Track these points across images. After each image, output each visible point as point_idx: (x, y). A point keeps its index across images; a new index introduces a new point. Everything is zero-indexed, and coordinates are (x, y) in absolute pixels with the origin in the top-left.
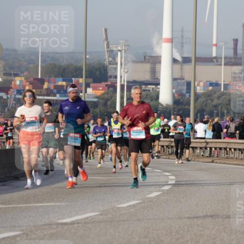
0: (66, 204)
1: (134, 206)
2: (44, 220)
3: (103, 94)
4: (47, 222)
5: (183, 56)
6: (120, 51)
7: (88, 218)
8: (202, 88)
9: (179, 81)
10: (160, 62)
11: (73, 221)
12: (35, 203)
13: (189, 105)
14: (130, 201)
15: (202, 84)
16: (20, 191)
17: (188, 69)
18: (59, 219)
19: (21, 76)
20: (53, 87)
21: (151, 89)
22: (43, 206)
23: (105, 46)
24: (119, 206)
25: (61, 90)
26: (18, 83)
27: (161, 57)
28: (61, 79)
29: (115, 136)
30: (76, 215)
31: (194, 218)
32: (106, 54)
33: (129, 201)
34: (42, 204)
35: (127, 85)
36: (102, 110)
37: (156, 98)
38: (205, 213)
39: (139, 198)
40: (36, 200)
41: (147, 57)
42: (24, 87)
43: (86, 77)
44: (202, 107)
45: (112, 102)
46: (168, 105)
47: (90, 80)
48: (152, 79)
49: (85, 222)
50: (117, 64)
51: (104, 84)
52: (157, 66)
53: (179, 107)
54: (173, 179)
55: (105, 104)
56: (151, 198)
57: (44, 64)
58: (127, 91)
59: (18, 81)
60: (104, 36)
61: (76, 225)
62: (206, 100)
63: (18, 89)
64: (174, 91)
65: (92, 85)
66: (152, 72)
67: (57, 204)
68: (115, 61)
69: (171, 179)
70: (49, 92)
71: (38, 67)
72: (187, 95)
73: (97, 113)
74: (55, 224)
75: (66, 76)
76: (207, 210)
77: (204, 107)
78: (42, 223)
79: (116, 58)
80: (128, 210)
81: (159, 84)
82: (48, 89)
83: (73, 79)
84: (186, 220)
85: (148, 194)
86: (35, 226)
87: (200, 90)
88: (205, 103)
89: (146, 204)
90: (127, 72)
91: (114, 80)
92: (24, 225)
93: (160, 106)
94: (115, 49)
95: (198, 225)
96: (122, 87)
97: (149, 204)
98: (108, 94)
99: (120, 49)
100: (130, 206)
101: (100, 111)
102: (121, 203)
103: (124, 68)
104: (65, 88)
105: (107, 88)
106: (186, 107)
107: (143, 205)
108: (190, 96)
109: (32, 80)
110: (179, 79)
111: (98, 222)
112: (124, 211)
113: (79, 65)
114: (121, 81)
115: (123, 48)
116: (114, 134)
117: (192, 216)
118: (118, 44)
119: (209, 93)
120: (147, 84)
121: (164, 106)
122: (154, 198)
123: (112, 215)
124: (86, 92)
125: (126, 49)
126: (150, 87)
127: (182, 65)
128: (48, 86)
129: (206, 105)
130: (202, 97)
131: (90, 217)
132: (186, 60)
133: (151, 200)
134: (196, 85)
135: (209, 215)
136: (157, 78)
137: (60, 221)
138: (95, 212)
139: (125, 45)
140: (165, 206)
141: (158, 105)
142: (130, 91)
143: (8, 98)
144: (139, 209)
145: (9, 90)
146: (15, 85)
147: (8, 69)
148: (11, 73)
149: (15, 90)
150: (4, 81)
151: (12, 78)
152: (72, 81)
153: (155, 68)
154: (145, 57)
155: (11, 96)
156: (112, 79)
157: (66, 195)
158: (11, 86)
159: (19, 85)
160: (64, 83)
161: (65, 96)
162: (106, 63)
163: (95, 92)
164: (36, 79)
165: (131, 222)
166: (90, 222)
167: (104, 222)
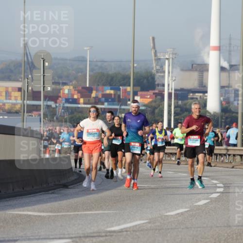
0: (115, 212)
1: (182, 214)
2: (92, 228)
3: (151, 102)
4: (96, 230)
5: (230, 64)
6: (167, 59)
7: (136, 226)
10: (207, 70)
11: (122, 229)
12: (83, 211)
14: (179, 209)
16: (69, 199)
18: (107, 227)
19: (69, 85)
20: (101, 95)
21: (198, 97)
22: (91, 214)
23: (153, 55)
24: (166, 214)
25: (107, 98)
26: (66, 92)
27: (208, 65)
28: (109, 88)
30: (125, 222)
32: (154, 62)
33: (177, 209)
35: (174, 93)
36: (149, 118)
37: (203, 105)
40: (85, 208)
41: (194, 65)
42: (73, 95)
43: (134, 86)
45: (159, 110)
46: (215, 113)
47: (138, 88)
48: (199, 86)
49: (134, 230)
50: (164, 72)
51: (151, 92)
52: (205, 74)
53: (227, 115)
54: (221, 187)
55: (153, 112)
56: (199, 206)
57: (92, 73)
58: (175, 99)
59: (66, 90)
60: (152, 45)
61: (125, 233)
63: (67, 97)
64: (222, 99)
65: (139, 93)
66: (199, 80)
67: (106, 212)
68: (163, 69)
69: (219, 187)
70: (98, 101)
71: (86, 76)
74: (104, 232)
75: (114, 84)
78: (91, 231)
79: (164, 67)
80: (176, 218)
81: (206, 92)
82: (96, 98)
83: (121, 87)
85: (197, 202)
89: (194, 212)
90: (175, 80)
91: (162, 88)
92: (73, 233)
93: (208, 114)
94: (162, 57)
96: (170, 95)
97: (197, 212)
99: (168, 57)
100: (178, 214)
102: (169, 211)
103: (172, 77)
104: (113, 96)
105: (154, 96)
106: (234, 115)
107: (191, 213)
109: (80, 88)
111: (146, 230)
112: (172, 219)
113: (127, 74)
114: (169, 89)
115: (171, 56)
118: (166, 53)
120: (194, 92)
121: (212, 114)
122: (202, 205)
123: (161, 223)
125: (174, 57)
126: (198, 95)
127: (229, 73)
128: (96, 94)
131: (139, 225)
133: (199, 208)
136: (205, 86)
137: (109, 229)
138: (143, 220)
139: (172, 54)
140: (214, 214)
141: (206, 113)
142: (177, 100)
143: (56, 107)
144: (187, 217)
145: (58, 99)
146: (64, 93)
147: (57, 78)
148: (60, 81)
149: (64, 99)
150: (53, 89)
151: (61, 87)
152: (119, 90)
153: (203, 76)
154: (192, 65)
155: (60, 104)
156: (160, 88)
157: (115, 203)
158: (59, 95)
159: (68, 94)
160: (112, 92)
161: (113, 105)
162: (153, 71)
163: (143, 100)
164: (84, 88)
165: (180, 230)
166: (138, 230)
167: (152, 230)
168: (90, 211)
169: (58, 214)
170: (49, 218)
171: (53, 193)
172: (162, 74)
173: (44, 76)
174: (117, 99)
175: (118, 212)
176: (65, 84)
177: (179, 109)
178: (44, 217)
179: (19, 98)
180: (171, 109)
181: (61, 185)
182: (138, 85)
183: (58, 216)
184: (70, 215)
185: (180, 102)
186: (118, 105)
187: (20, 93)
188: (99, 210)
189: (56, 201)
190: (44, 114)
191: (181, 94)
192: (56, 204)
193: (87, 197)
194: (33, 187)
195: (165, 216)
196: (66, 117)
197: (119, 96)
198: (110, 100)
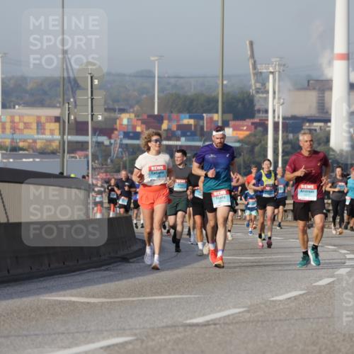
0: (197, 296)
1: (296, 298)
2: (165, 320)
3: (248, 136)
4: (170, 323)
6: (272, 73)
7: (229, 316)
10: (331, 89)
11: (208, 321)
12: (152, 296)
14: (290, 291)
16: (131, 277)
18: (187, 318)
19: (129, 113)
20: (176, 127)
21: (318, 128)
22: (164, 299)
23: (251, 67)
24: (272, 299)
25: (185, 130)
26: (125, 122)
27: (332, 81)
28: (187, 115)
30: (212, 312)
32: (252, 77)
33: (288, 291)
34: (162, 297)
35: (283, 123)
36: (246, 159)
37: (325, 140)
39: (303, 287)
40: (154, 291)
41: (311, 82)
42: (134, 127)
43: (224, 112)
45: (261, 147)
47: (229, 116)
48: (319, 113)
49: (226, 322)
50: (267, 92)
51: (249, 122)
52: (327, 94)
54: (352, 260)
55: (252, 151)
56: (320, 286)
57: (162, 95)
58: (283, 132)
59: (125, 119)
60: (249, 53)
61: (213, 326)
63: (126, 131)
65: (231, 123)
66: (319, 103)
67: (184, 296)
68: (265, 87)
69: (349, 259)
70: (171, 135)
71: (154, 99)
73: (240, 165)
74: (182, 326)
75: (194, 110)
78: (164, 324)
79: (267, 84)
80: (288, 304)
81: (329, 121)
82: (168, 130)
83: (204, 115)
85: (317, 281)
86: (153, 329)
89: (314, 296)
90: (283, 104)
91: (264, 115)
92: (138, 326)
93: (332, 153)
94: (265, 71)
96: (276, 125)
97: (318, 295)
98: (255, 136)
99: (272, 71)
100: (290, 298)
101: (244, 161)
102: (277, 295)
103: (279, 98)
104: (193, 128)
105: (253, 127)
107: (308, 297)
109: (145, 117)
111: (244, 322)
112: (281, 307)
113: (213, 94)
114: (274, 117)
115: (277, 69)
120: (312, 120)
122: (324, 286)
123: (264, 312)
125: (281, 71)
126: (317, 125)
128: (168, 125)
131: (233, 315)
133: (320, 290)
136: (327, 112)
137: (189, 321)
138: (239, 308)
139: (279, 65)
141: (329, 151)
142: (287, 132)
143: (111, 144)
144: (303, 303)
145: (112, 133)
146: (121, 125)
147: (111, 103)
148: (115, 107)
149: (122, 133)
150: (106, 119)
151: (117, 115)
152: (202, 118)
153: (324, 97)
154: (309, 81)
155: (115, 141)
156: (262, 115)
157: (197, 283)
158: (115, 127)
159: (127, 125)
160: (192, 122)
161: (193, 140)
162: (251, 91)
163: (237, 134)
164: (152, 116)
165: (292, 321)
166: (232, 323)
167: (252, 322)
168: (162, 294)
169: (116, 300)
170: (102, 306)
171: (107, 270)
173: (92, 99)
174: (198, 133)
175: (202, 296)
176: (122, 111)
177: (289, 146)
178: (95, 305)
179: (57, 132)
180: (278, 146)
181: (118, 257)
182: (230, 112)
183: (114, 302)
184: (133, 301)
185: (291, 136)
186: (201, 141)
187: (57, 124)
188: (174, 294)
189: (111, 281)
190: (93, 155)
191: (293, 124)
192: (112, 286)
193: (157, 274)
194: (78, 261)
195: (271, 301)
196: (124, 159)
197: (202, 128)
198: (189, 134)
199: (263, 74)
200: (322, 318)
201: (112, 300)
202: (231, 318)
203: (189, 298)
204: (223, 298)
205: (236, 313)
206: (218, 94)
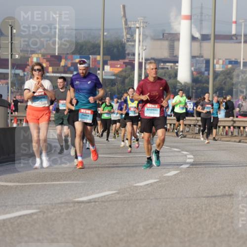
1: (151, 184)
2: (60, 199)
3: (121, 72)
4: (64, 200)
5: (202, 33)
6: (138, 28)
7: (105, 196)
8: (221, 66)
9: (197, 59)
10: (178, 40)
11: (90, 200)
12: (51, 181)
13: (208, 83)
14: (148, 180)
15: (221, 62)
17: (207, 46)
18: (75, 197)
19: (38, 54)
20: (70, 63)
21: (169, 67)
22: (60, 184)
23: (123, 23)
26: (35, 60)
27: (179, 34)
28: (79, 56)
29: (131, 114)
30: (93, 193)
31: (212, 197)
32: (124, 30)
33: (146, 180)
34: (58, 183)
37: (174, 76)
38: (223, 192)
39: (156, 177)
40: (53, 178)
41: (165, 34)
43: (104, 54)
44: (221, 85)
45: (130, 80)
46: (185, 83)
47: (108, 57)
48: (170, 56)
49: (102, 200)
50: (135, 41)
51: (121, 62)
52: (176, 43)
53: (198, 85)
54: (191, 158)
55: (123, 82)
56: (169, 177)
59: (35, 58)
60: (122, 13)
61: (93, 203)
62: (226, 78)
64: (193, 69)
65: (109, 62)
66: (170, 49)
67: (75, 182)
68: (133, 38)
69: (189, 158)
70: (66, 70)
72: (206, 73)
73: (115, 92)
74: (72, 203)
75: (83, 53)
76: (226, 189)
77: (224, 86)
78: (59, 201)
79: (134, 36)
80: (146, 188)
81: (177, 62)
82: (65, 66)
83: (91, 56)
84: (204, 199)
85: (166, 173)
86: (52, 205)
87: (219, 68)
88: (224, 81)
89: (164, 183)
90: (145, 49)
91: (132, 57)
92: (41, 203)
93: (179, 85)
94: (133, 26)
95: (216, 204)
96: (140, 64)
99: (138, 26)
100: (147, 185)
101: (118, 89)
102: (138, 182)
103: (142, 45)
105: (124, 65)
106: (205, 85)
107: (160, 184)
108: (209, 74)
109: (49, 57)
110: (197, 57)
111: (115, 201)
112: (141, 190)
113: (97, 42)
114: (139, 59)
115: (142, 25)
116: (130, 112)
117: (210, 195)
118: (136, 21)
119: (228, 71)
120: (165, 62)
121: (183, 84)
123: (130, 194)
124: (103, 69)
125: (145, 26)
126: (169, 65)
127: (200, 43)
128: (65, 63)
129: (225, 83)
130: (222, 75)
131: (107, 195)
132: (205, 38)
133: (168, 179)
134: (215, 63)
135: (227, 194)
136: (176, 56)
137: (77, 200)
138: (112, 190)
139: (143, 22)
140: (183, 185)
141: (176, 83)
143: (25, 75)
144: (157, 188)
145: (26, 67)
146: (32, 62)
150: (21, 57)
151: (29, 54)
152: (88, 58)
153: (174, 45)
154: (163, 34)
155: (28, 73)
156: (130, 57)
157: (83, 173)
158: (28, 63)
162: (123, 40)
163: (113, 70)
164: (53, 56)
165: (149, 200)
166: (107, 201)
167: (121, 200)
168: (59, 181)
169: (26, 184)
170: (16, 188)
172: (133, 43)
173: (11, 43)
175: (86, 182)
182: (108, 54)
183: (25, 185)
184: (38, 185)
188: (67, 181)
190: (11, 83)
195: (134, 186)
199: (132, 29)
200: (169, 198)
201: (23, 184)
202: (106, 197)
203: (77, 183)
204: (101, 183)
205: (110, 194)
206: (100, 42)
